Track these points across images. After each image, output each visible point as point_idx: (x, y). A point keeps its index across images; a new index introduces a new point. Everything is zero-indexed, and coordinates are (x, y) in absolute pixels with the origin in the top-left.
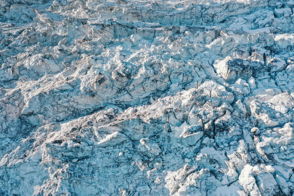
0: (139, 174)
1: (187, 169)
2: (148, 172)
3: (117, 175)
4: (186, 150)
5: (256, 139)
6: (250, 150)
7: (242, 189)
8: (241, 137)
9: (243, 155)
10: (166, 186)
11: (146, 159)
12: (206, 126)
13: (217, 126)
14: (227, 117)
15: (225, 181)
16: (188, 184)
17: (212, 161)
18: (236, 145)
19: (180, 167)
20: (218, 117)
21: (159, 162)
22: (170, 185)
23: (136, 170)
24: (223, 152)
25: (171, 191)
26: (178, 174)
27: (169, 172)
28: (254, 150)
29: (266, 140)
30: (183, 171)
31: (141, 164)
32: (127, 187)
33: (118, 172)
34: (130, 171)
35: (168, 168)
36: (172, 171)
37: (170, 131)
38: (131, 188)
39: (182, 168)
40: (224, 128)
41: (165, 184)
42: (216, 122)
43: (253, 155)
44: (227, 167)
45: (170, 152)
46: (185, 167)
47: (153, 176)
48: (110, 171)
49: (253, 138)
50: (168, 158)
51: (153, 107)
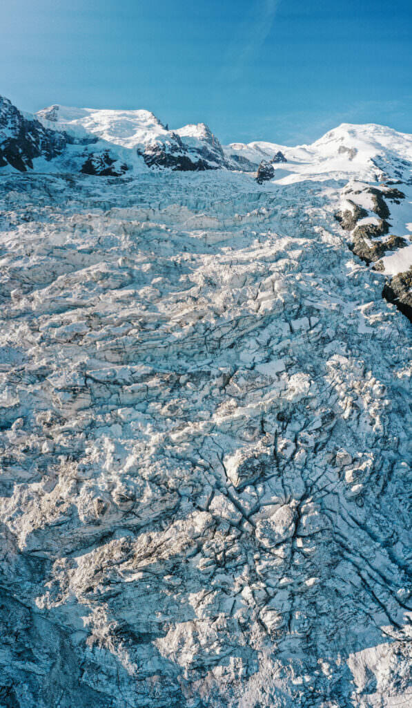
0: (167, 599)
1: (205, 592)
2: (175, 597)
3: (149, 601)
4: (203, 577)
5: (257, 563)
6: (252, 571)
7: (243, 599)
8: (246, 562)
9: (246, 578)
10: (190, 603)
11: (171, 588)
12: (219, 557)
13: (228, 557)
14: (235, 549)
15: (232, 594)
16: (206, 603)
17: (223, 583)
18: (241, 570)
19: (199, 590)
20: (228, 548)
21: (182, 589)
22: (193, 603)
23: (164, 596)
24: (232, 576)
25: (194, 607)
26: (199, 596)
27: (191, 594)
28: (255, 571)
29: (264, 563)
30: (202, 594)
31: (167, 591)
32: (161, 610)
33: (150, 599)
34: (160, 597)
35: (190, 590)
36: (193, 593)
37: (187, 562)
38: (164, 609)
39: (201, 591)
40: (234, 557)
41: (189, 602)
42: (227, 554)
43: (254, 575)
44: (234, 587)
45: (190, 579)
46: (203, 590)
47: (179, 599)
48: (143, 599)
49: (255, 563)
50: (189, 584)
51: (167, 535)
